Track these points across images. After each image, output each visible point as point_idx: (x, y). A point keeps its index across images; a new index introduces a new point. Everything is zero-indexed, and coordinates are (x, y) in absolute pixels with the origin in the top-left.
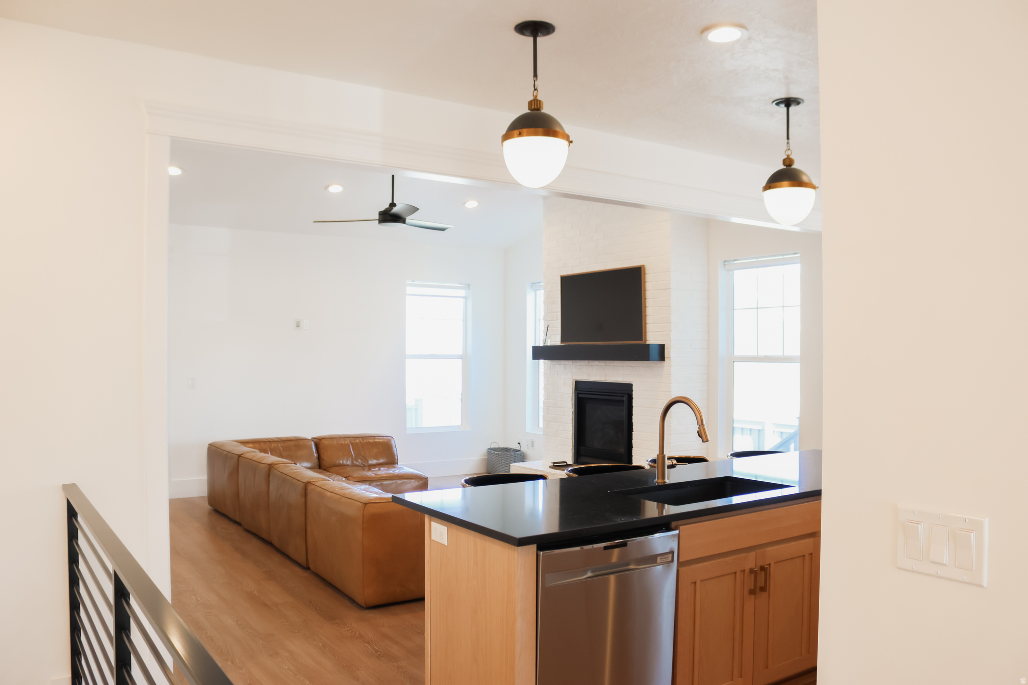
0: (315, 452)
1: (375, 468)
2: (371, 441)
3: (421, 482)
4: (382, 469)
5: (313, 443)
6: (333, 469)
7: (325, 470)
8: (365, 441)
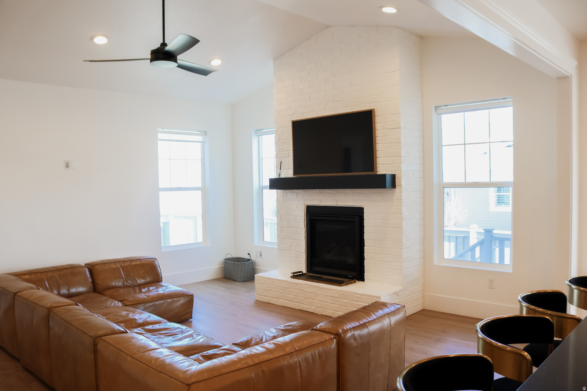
0: (89, 277)
1: (144, 288)
2: (138, 263)
3: (187, 299)
4: (151, 288)
5: (87, 269)
6: (108, 292)
7: (99, 293)
8: (133, 264)
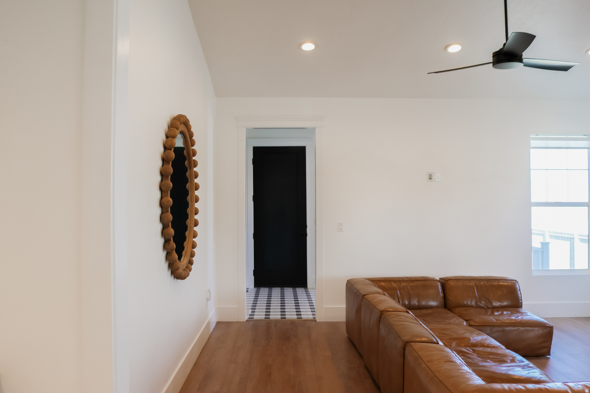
0: (441, 292)
1: (498, 311)
2: (495, 283)
3: (546, 331)
4: (505, 313)
5: (439, 283)
6: (458, 310)
7: (449, 310)
8: (489, 284)
